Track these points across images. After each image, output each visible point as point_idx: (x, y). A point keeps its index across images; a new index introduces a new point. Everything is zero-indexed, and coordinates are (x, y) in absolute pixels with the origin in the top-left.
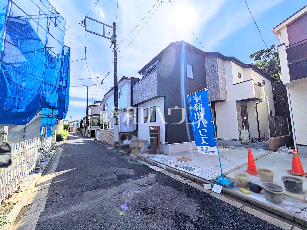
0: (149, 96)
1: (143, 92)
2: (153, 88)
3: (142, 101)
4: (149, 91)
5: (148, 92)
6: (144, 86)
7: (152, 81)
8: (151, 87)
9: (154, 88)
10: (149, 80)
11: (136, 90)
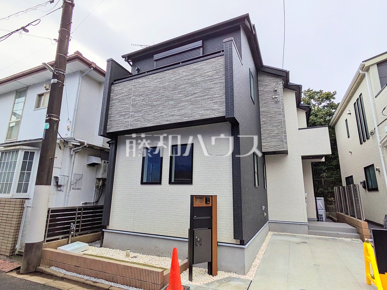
0: (186, 114)
1: (158, 103)
2: (202, 96)
3: (153, 125)
4: (187, 101)
5: (183, 104)
6: (164, 88)
7: (198, 79)
8: (194, 94)
9: (206, 97)
10: (186, 76)
11: (125, 94)
